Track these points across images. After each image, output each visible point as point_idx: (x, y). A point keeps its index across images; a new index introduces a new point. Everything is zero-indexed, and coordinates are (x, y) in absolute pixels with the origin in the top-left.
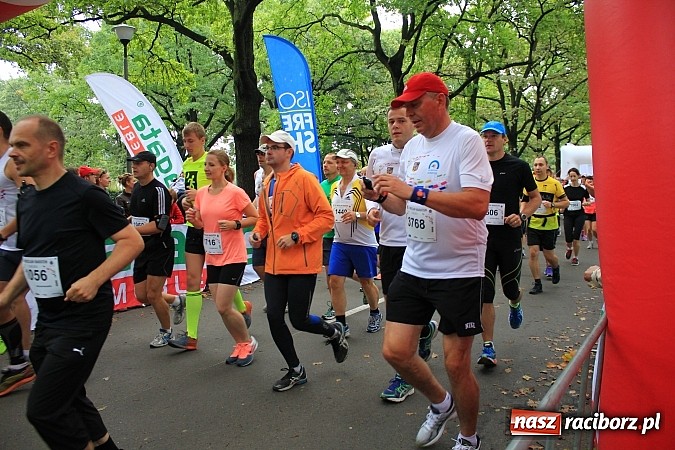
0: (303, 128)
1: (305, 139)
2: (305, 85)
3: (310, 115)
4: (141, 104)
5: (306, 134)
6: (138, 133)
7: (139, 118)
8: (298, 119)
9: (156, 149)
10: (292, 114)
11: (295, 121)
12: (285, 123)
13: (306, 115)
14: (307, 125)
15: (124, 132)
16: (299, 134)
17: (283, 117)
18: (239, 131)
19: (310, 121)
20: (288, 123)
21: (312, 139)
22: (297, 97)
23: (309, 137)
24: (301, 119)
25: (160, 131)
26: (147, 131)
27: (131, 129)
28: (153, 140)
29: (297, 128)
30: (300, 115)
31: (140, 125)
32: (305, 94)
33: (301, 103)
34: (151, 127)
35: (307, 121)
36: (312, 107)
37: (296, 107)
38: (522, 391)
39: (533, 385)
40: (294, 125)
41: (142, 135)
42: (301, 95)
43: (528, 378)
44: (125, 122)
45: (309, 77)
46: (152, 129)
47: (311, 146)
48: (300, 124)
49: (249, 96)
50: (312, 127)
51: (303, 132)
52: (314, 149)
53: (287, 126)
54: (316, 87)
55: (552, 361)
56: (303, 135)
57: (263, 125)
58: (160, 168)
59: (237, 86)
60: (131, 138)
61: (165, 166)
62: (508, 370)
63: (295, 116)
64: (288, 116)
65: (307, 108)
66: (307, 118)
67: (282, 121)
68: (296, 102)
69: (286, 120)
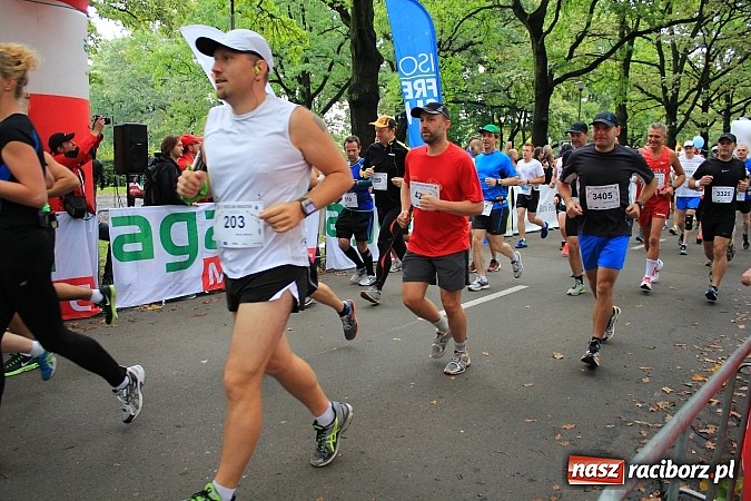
0: (425, 95)
2: (429, 46)
3: (434, 81)
8: (420, 85)
10: (413, 81)
11: (416, 88)
12: (405, 90)
13: (428, 81)
14: (430, 93)
16: (420, 103)
17: (404, 83)
18: (355, 97)
19: (434, 87)
20: (409, 90)
22: (420, 60)
24: (423, 85)
29: (418, 96)
30: (422, 81)
32: (429, 57)
33: (424, 67)
35: (429, 88)
36: (436, 72)
37: (418, 72)
38: (660, 404)
39: (674, 398)
40: (415, 92)
42: (424, 58)
43: (669, 390)
45: (435, 37)
48: (422, 91)
49: (366, 56)
50: (436, 94)
51: (425, 100)
53: (407, 94)
54: (443, 48)
55: (700, 373)
57: (383, 90)
59: (354, 46)
62: (646, 380)
63: (416, 83)
64: (409, 84)
65: (430, 72)
66: (430, 84)
67: (402, 87)
68: (418, 66)
69: (407, 87)
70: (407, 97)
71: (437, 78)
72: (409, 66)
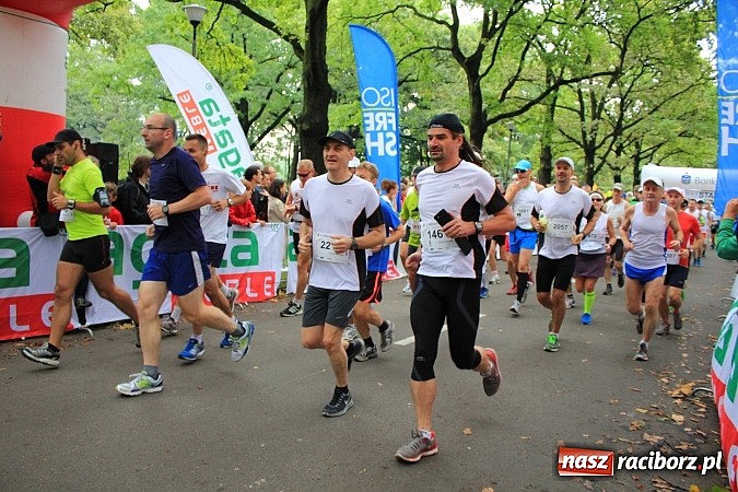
0: (385, 128)
1: (386, 140)
2: (391, 82)
3: (393, 115)
4: (209, 87)
5: (389, 135)
6: (206, 118)
7: (208, 101)
8: (381, 118)
9: (224, 138)
10: (375, 112)
11: (378, 120)
12: (366, 122)
13: (389, 114)
14: (390, 126)
15: (189, 116)
16: (380, 135)
17: (366, 115)
19: (393, 121)
20: (370, 122)
21: (394, 142)
22: (382, 94)
23: (391, 139)
24: (385, 118)
25: (228, 119)
26: (215, 117)
27: (197, 113)
28: (221, 127)
29: (379, 128)
30: (383, 115)
31: (207, 110)
32: (390, 92)
33: (386, 101)
34: (219, 113)
35: (390, 121)
36: (396, 104)
37: (380, 105)
40: (376, 124)
41: (209, 121)
42: (385, 92)
44: (191, 104)
45: (396, 74)
46: (221, 116)
47: (392, 149)
48: (383, 124)
49: (319, 90)
50: (394, 129)
51: (385, 132)
52: (394, 153)
53: (368, 125)
54: (403, 84)
56: (385, 136)
58: (226, 159)
59: (307, 77)
60: (197, 123)
61: (232, 157)
63: (378, 115)
64: (371, 115)
65: (391, 107)
66: (389, 118)
67: (364, 119)
68: (380, 99)
69: (368, 118)
70: (368, 129)
71: (396, 112)
72: (372, 97)
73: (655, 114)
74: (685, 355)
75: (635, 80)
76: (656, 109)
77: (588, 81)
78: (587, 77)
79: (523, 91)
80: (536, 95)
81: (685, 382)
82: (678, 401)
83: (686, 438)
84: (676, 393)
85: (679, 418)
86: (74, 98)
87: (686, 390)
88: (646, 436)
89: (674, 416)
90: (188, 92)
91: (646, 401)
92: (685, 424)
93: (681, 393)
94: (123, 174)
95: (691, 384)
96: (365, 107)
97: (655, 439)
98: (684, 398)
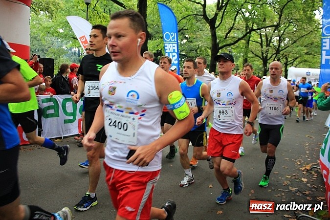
0: (172, 51)
2: (175, 30)
3: (176, 45)
5: (174, 54)
10: (169, 44)
11: (170, 47)
12: (166, 48)
14: (174, 50)
16: (171, 54)
17: (165, 45)
19: (176, 48)
21: (176, 57)
22: (172, 35)
23: (174, 56)
24: (172, 47)
29: (170, 51)
30: (172, 45)
32: (175, 35)
33: (173, 39)
35: (174, 48)
36: (177, 41)
37: (170, 41)
40: (169, 49)
45: (177, 27)
47: (175, 60)
48: (171, 49)
50: (176, 51)
51: (172, 53)
54: (181, 31)
64: (167, 45)
65: (174, 41)
66: (174, 46)
68: (171, 38)
69: (167, 46)
70: (167, 51)
71: (178, 43)
72: (168, 37)
73: (295, 44)
74: (308, 152)
75: (286, 29)
76: (295, 42)
77: (264, 30)
78: (264, 28)
79: (235, 34)
80: (241, 36)
81: (308, 164)
82: (304, 172)
83: (308, 189)
84: (303, 169)
85: (305, 180)
86: (33, 38)
87: (308, 167)
88: (290, 188)
89: (303, 179)
90: (84, 36)
91: (290, 172)
92: (308, 183)
93: (306, 169)
94: (56, 72)
95: (310, 165)
96: (166, 41)
97: (294, 189)
98: (307, 171)
